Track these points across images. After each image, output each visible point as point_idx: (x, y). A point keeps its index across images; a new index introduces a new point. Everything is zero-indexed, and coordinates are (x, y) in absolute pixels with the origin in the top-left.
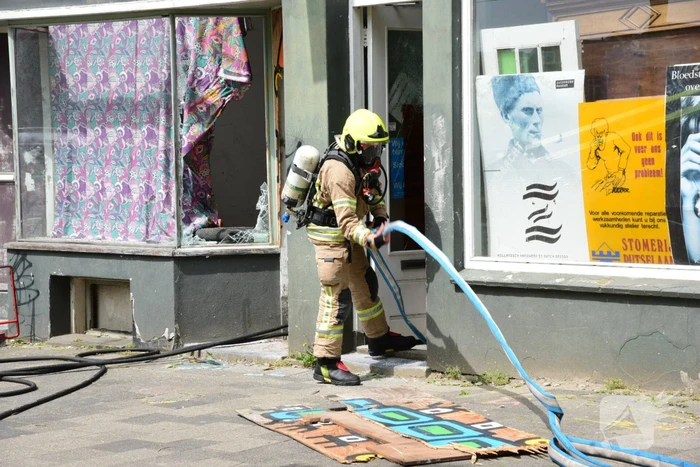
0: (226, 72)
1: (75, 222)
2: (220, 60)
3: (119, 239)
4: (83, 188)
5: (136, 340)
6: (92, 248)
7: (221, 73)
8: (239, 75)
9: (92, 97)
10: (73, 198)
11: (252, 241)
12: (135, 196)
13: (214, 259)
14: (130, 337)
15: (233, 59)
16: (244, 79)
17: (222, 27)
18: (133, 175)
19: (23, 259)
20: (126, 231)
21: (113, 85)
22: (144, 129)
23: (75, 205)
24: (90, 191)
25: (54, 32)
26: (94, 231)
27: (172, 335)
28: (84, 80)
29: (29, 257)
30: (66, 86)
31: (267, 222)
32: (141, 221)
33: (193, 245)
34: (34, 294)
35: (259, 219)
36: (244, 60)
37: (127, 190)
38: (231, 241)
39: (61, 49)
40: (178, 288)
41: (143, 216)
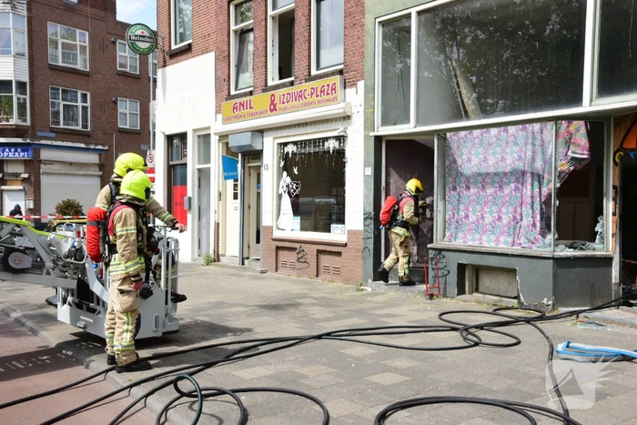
0: (573, 152)
1: (461, 235)
2: (569, 147)
3: (493, 245)
4: (467, 216)
5: (520, 303)
6: (490, 250)
7: (570, 153)
8: (582, 154)
9: (475, 170)
10: (460, 222)
11: (594, 249)
12: (505, 222)
13: (576, 259)
14: (516, 301)
15: (579, 145)
16: (585, 157)
17: (572, 128)
18: (504, 210)
19: (439, 253)
20: (498, 240)
21: (490, 163)
22: (513, 185)
23: (461, 225)
24: (472, 218)
25: (451, 137)
26: (474, 240)
27: (550, 302)
28: (469, 160)
29: (443, 253)
30: (456, 164)
31: (602, 239)
32: (509, 235)
33: (562, 251)
34: (446, 273)
35: (598, 237)
36: (587, 146)
37: (500, 218)
38: (582, 249)
39: (454, 146)
40: (555, 275)
41: (511, 233)
